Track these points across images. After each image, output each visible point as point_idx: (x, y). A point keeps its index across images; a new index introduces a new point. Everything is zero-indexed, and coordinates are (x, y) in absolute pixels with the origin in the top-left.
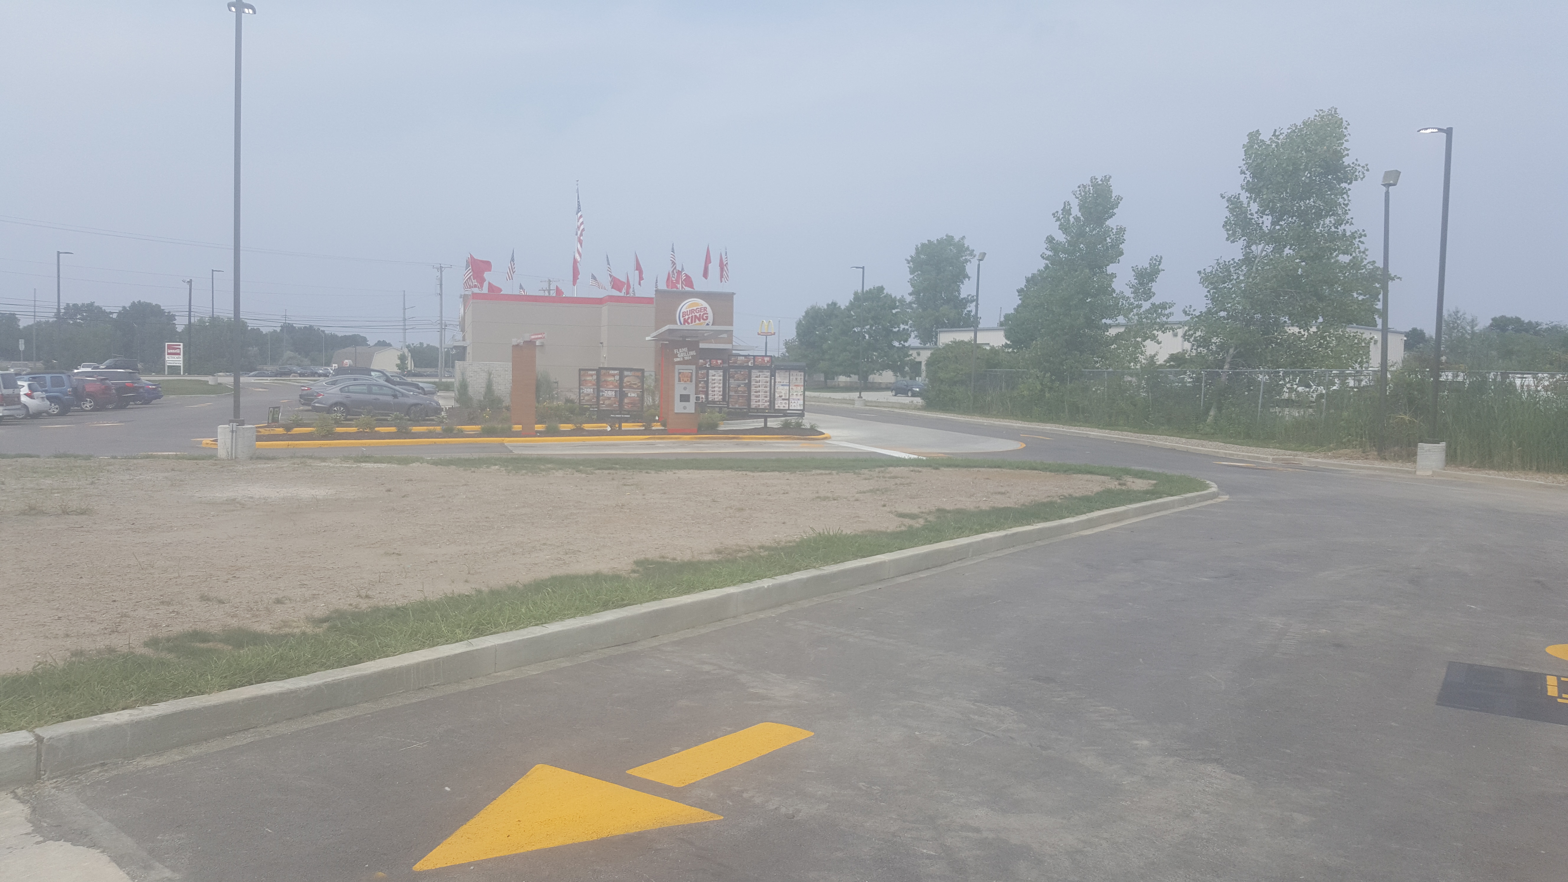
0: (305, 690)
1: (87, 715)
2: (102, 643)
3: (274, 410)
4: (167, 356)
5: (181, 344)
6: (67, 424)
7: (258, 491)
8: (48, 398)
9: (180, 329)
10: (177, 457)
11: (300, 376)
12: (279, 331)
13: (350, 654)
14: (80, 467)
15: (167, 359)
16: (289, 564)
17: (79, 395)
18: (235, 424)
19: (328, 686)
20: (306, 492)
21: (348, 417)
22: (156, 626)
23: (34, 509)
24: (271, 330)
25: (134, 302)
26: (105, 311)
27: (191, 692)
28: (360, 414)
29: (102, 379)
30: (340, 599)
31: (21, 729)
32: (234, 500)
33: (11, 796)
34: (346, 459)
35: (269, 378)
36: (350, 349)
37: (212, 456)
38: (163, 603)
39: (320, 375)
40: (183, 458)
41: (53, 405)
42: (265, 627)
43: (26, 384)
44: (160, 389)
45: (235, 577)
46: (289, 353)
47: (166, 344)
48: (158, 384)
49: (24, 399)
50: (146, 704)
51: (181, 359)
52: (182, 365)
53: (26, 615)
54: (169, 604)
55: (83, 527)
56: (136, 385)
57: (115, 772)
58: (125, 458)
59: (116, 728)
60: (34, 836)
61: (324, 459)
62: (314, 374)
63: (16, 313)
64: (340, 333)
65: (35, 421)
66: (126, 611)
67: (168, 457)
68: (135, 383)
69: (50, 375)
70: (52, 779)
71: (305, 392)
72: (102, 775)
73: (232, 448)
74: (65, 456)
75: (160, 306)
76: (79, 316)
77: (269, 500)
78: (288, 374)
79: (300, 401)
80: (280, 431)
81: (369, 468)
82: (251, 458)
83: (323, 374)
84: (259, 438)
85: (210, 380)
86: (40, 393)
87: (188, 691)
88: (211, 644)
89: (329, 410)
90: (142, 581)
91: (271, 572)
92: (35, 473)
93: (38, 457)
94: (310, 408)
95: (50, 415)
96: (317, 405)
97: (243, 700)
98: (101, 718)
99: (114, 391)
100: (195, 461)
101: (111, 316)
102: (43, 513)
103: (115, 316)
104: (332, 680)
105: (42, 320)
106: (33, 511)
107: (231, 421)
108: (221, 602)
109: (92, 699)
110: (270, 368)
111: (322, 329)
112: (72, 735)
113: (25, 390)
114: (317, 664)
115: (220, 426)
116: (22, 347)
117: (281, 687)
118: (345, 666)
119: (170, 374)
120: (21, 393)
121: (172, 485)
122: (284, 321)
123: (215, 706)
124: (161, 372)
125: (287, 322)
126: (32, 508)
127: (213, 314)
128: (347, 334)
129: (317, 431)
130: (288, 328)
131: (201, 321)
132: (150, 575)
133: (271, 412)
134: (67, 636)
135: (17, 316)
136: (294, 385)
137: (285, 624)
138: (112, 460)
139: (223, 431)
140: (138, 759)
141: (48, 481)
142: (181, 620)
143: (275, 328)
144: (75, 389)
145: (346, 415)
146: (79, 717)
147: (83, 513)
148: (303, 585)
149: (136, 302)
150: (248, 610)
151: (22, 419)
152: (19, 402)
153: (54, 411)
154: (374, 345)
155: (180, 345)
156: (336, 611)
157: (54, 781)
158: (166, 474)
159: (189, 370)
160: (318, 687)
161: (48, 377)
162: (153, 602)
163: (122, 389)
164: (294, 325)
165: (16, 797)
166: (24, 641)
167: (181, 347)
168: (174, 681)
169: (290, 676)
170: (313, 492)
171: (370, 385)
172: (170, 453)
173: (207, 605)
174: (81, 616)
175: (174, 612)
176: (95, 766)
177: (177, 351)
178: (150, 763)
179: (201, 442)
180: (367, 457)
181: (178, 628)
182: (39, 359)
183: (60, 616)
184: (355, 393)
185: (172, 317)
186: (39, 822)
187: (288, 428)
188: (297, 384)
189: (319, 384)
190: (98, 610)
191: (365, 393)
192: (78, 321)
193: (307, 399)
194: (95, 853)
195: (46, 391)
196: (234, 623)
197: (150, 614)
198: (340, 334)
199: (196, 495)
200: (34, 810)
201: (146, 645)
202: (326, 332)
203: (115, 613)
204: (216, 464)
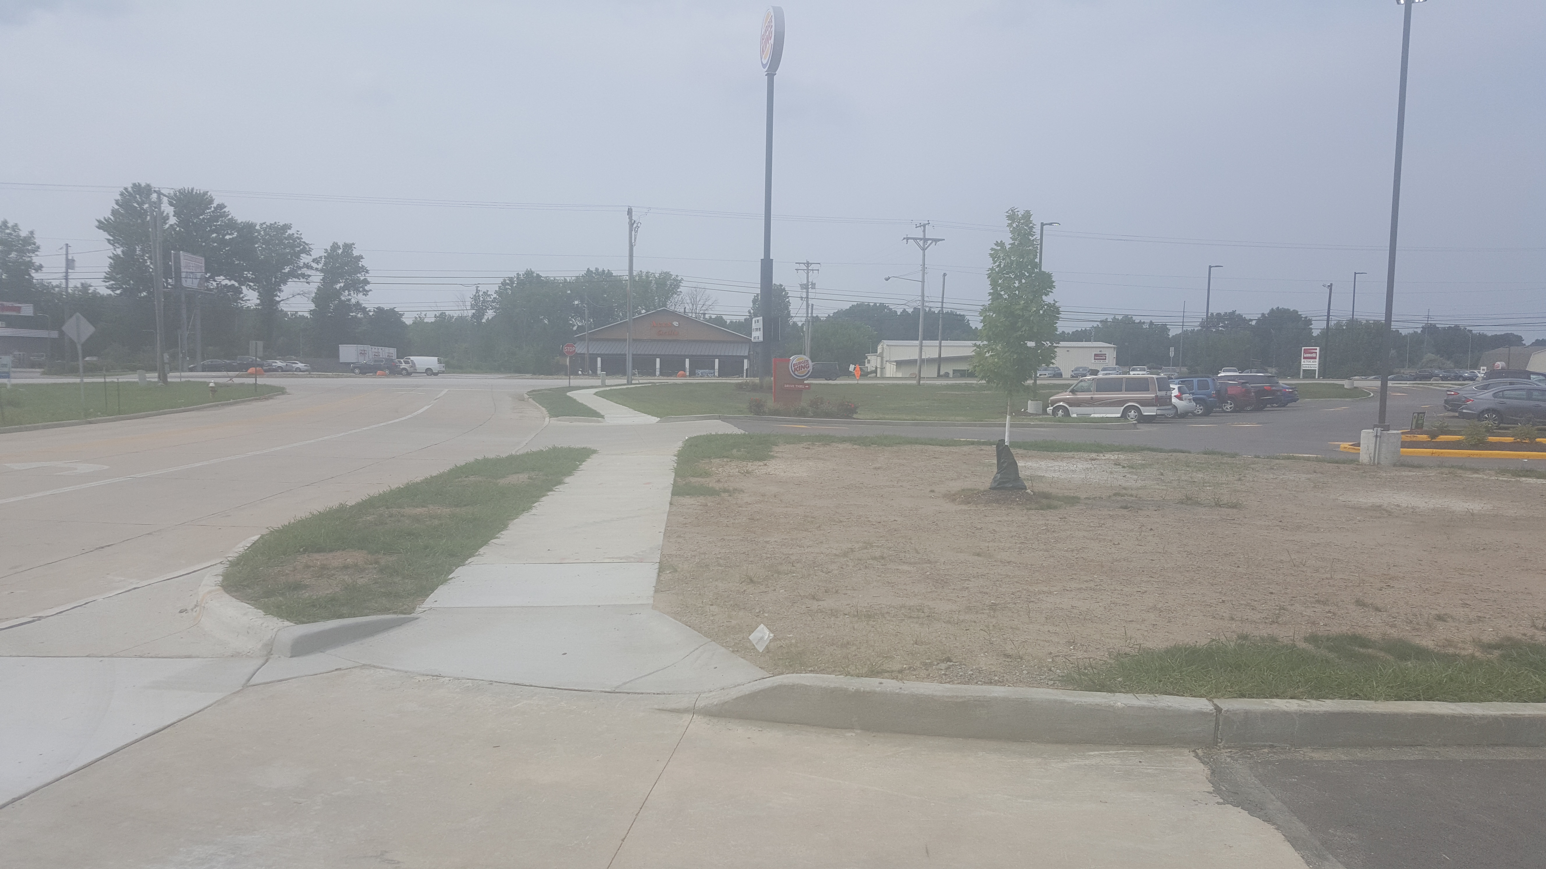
0: (1480, 718)
1: (1258, 696)
2: (1265, 631)
3: (1418, 415)
4: (1303, 360)
5: (1318, 348)
6: (1210, 424)
7: (1405, 499)
8: (1194, 400)
9: (1315, 333)
10: (1317, 460)
11: (1443, 380)
12: (1419, 332)
13: (1532, 690)
14: (1227, 463)
15: (1302, 363)
16: (1447, 580)
17: (1222, 397)
18: (1379, 429)
19: (1506, 718)
20: (1459, 505)
21: (1501, 425)
22: (1314, 623)
23: (1190, 499)
24: (1411, 331)
25: (1272, 309)
26: (1245, 319)
27: (1357, 695)
28: (1516, 422)
29: (1243, 383)
30: (1510, 626)
31: (1201, 696)
32: (1380, 506)
33: (1192, 754)
34: (1503, 471)
35: (1408, 382)
36: (1502, 350)
37: (1353, 461)
38: (1318, 601)
39: (1465, 379)
40: (1323, 461)
41: (1198, 406)
42: (1427, 642)
43: (1176, 387)
44: (1296, 393)
45: (1389, 586)
46: (1430, 356)
47: (1303, 348)
48: (1294, 387)
49: (1174, 400)
50: (1312, 698)
51: (1317, 363)
52: (1317, 369)
53: (1194, 594)
54: (1325, 603)
55: (1234, 519)
56: (1274, 388)
57: (1283, 757)
58: (1268, 458)
59: (1286, 714)
60: (1215, 796)
61: (1476, 471)
62: (1457, 378)
63: (1167, 324)
64: (1490, 332)
65: (1182, 420)
66: (1283, 604)
67: (1308, 459)
68: (1273, 386)
69: (1197, 379)
70: (1228, 748)
71: (1451, 397)
72: (1272, 756)
73: (1375, 454)
74: (1213, 453)
75: (1297, 312)
76: (1221, 325)
77: (1417, 510)
78: (1428, 378)
79: (1445, 407)
80: (1424, 437)
81: (1531, 483)
82: (1395, 465)
83: (1468, 377)
84: (1404, 445)
85: (1346, 383)
86: (1188, 395)
87: (1353, 694)
88: (1370, 651)
89: (1480, 416)
90: (1296, 577)
91: (1428, 586)
92: (1188, 466)
93: (1189, 452)
94: (1457, 414)
95: (1195, 415)
96: (1464, 411)
97: (1412, 715)
98: (1272, 702)
99: (1253, 394)
100: (1336, 465)
101: (1250, 323)
102: (1198, 504)
103: (1254, 323)
104: (1512, 714)
105: (1188, 329)
106: (1189, 501)
107: (1375, 426)
108: (1378, 609)
109: (1262, 682)
110: (1407, 371)
111: (1468, 328)
112: (1247, 713)
113: (1175, 392)
114: (1493, 693)
115: (1364, 431)
116: (1172, 354)
117: (1452, 710)
118: (1526, 702)
119: (1305, 377)
120: (1173, 395)
121: (1315, 487)
122: (1426, 322)
123: (1383, 715)
124: (1295, 375)
125: (1429, 322)
126: (1188, 498)
127: (1353, 317)
128: (1499, 333)
129: (1466, 439)
130: (1430, 329)
131: (1339, 324)
132: (1302, 573)
133: (1415, 417)
134: (1233, 619)
135: (1168, 326)
136: (1436, 389)
137: (1450, 643)
138: (1255, 459)
139: (1367, 437)
140: (1305, 749)
141: (1200, 475)
142: (1339, 622)
143: (1416, 330)
144: (1218, 392)
145: (1499, 423)
146: (1251, 696)
147: (1234, 506)
148: (1465, 605)
149: (1274, 308)
150: (1407, 622)
151: (1170, 418)
152: (1170, 403)
153: (1198, 412)
154: (1531, 345)
155: (1316, 349)
156: (1509, 639)
157: (1229, 750)
158: (1309, 476)
159: (1324, 372)
160: (1496, 719)
161: (1195, 380)
162: (1308, 599)
163: (1261, 392)
164: (1437, 326)
165: (1197, 756)
166: (1195, 617)
167: (1318, 351)
168: (1339, 680)
169: (1461, 700)
170: (1466, 505)
171: (1529, 391)
172: (1310, 455)
173: (1362, 610)
174: (1242, 602)
175: (1329, 612)
176: (1265, 746)
177: (1314, 355)
178: (1316, 755)
179: (1339, 446)
180: (1527, 471)
181: (1336, 629)
182: (1184, 365)
183: (1224, 600)
184: (1509, 398)
185: (1308, 322)
186: (1218, 785)
187: (1433, 435)
188: (1439, 388)
189: (1468, 388)
190: (1256, 599)
191: (1523, 399)
192: (1220, 329)
193: (1454, 404)
194: (1271, 828)
195: (1193, 394)
196: (1394, 633)
197: (1307, 610)
198: (1489, 334)
199: (1341, 498)
200: (1213, 772)
201: (1306, 640)
202: (1474, 332)
203: (1274, 605)
204: (1357, 469)
